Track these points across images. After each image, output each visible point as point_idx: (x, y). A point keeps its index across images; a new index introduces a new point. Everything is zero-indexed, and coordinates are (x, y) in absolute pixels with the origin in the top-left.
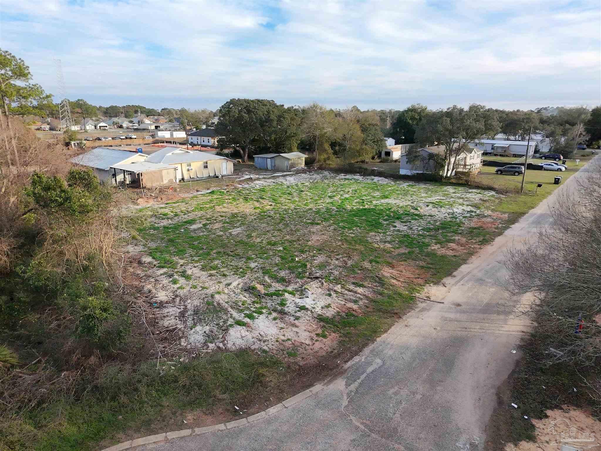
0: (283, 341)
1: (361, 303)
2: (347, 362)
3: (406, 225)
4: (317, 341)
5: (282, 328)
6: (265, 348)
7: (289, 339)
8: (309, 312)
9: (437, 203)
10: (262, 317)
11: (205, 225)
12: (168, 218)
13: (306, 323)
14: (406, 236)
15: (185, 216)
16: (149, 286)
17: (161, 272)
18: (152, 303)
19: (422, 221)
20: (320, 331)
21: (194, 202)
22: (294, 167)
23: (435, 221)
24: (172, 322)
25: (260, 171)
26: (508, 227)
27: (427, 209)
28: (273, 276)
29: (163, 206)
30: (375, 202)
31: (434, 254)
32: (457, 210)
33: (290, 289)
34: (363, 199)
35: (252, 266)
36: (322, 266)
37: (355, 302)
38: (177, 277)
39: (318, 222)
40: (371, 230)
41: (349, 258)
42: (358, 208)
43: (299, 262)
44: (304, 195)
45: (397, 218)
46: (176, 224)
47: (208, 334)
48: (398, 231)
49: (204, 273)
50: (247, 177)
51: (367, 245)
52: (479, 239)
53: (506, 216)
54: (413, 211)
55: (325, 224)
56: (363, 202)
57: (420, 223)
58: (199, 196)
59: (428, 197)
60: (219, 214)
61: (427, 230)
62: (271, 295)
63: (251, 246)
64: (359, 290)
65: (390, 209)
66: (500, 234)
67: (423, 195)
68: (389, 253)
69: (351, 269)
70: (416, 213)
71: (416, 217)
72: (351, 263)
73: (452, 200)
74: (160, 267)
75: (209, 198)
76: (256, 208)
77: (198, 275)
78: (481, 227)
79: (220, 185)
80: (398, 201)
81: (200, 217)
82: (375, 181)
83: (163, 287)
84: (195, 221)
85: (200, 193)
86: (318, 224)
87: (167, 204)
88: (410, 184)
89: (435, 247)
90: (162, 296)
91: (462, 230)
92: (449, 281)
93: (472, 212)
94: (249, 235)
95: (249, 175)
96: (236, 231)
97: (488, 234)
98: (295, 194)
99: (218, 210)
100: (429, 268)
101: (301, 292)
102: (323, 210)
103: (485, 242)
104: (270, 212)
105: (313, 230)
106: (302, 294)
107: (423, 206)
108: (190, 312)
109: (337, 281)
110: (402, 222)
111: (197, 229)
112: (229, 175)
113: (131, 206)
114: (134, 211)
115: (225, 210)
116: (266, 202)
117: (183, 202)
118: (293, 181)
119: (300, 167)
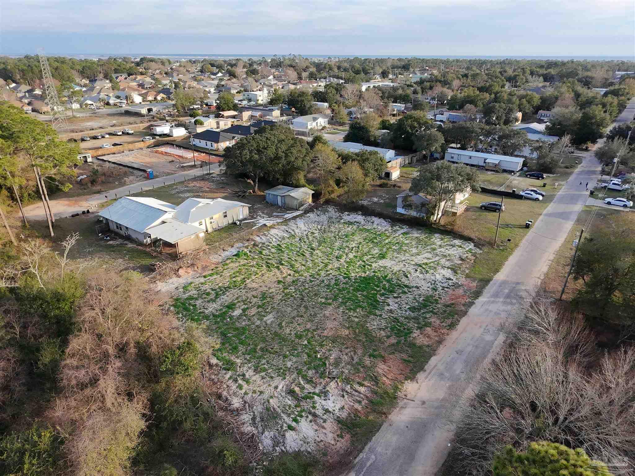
0: (319, 442)
1: (363, 404)
2: (355, 458)
3: (397, 303)
4: (338, 441)
5: (316, 430)
6: (309, 450)
7: (322, 441)
8: (331, 414)
9: (424, 266)
10: (303, 420)
11: (244, 310)
12: (211, 299)
13: (330, 425)
14: (396, 320)
15: (225, 297)
16: (225, 393)
17: (228, 376)
18: (232, 411)
19: (410, 296)
20: (339, 433)
21: (227, 273)
22: (302, 205)
23: (420, 295)
24: (249, 428)
25: (272, 208)
26: (473, 303)
27: (416, 275)
28: (304, 377)
29: (202, 280)
30: (374, 265)
31: (414, 345)
32: (439, 277)
33: (317, 391)
34: (365, 259)
35: (289, 366)
36: (337, 363)
37: (360, 402)
38: (240, 382)
39: (330, 301)
40: (370, 313)
41: (355, 353)
42: (360, 277)
43: (320, 359)
44: (315, 257)
45: (391, 292)
46: (221, 310)
47: (274, 439)
48: (391, 311)
49: (257, 376)
50: (262, 221)
51: (367, 334)
52: (449, 321)
53: (475, 284)
54: (404, 279)
55: (335, 304)
56: (364, 266)
57: (408, 299)
58: (228, 262)
59: (418, 255)
60: (252, 293)
61: (412, 309)
62: (305, 398)
63: (284, 340)
64: (362, 389)
65: (386, 277)
66: (465, 313)
67: (414, 251)
68: (383, 343)
69: (357, 367)
70: (407, 282)
71: (406, 289)
72: (356, 359)
73: (437, 258)
74: (225, 369)
75: (237, 264)
76: (279, 282)
77: (254, 378)
78: (453, 304)
79: (241, 240)
80: (393, 262)
81: (237, 298)
82: (375, 226)
83: (235, 394)
84: (235, 304)
85: (227, 253)
86: (330, 304)
87: (205, 277)
88: (405, 230)
89: (416, 333)
90: (236, 403)
91: (438, 308)
92: (421, 376)
93: (450, 279)
94: (280, 325)
95: (263, 217)
96: (269, 318)
97: (457, 314)
98: (307, 254)
99: (249, 286)
100: (409, 361)
101: (324, 394)
102: (333, 282)
103: (452, 326)
104: (291, 287)
105: (327, 313)
106: (325, 396)
107: (412, 271)
108: (258, 419)
109: (347, 381)
110: (395, 297)
111: (239, 317)
112: (245, 219)
113: (175, 279)
114: (181, 290)
115: (254, 285)
116: (286, 270)
117: (217, 274)
118: (303, 228)
119: (308, 204)
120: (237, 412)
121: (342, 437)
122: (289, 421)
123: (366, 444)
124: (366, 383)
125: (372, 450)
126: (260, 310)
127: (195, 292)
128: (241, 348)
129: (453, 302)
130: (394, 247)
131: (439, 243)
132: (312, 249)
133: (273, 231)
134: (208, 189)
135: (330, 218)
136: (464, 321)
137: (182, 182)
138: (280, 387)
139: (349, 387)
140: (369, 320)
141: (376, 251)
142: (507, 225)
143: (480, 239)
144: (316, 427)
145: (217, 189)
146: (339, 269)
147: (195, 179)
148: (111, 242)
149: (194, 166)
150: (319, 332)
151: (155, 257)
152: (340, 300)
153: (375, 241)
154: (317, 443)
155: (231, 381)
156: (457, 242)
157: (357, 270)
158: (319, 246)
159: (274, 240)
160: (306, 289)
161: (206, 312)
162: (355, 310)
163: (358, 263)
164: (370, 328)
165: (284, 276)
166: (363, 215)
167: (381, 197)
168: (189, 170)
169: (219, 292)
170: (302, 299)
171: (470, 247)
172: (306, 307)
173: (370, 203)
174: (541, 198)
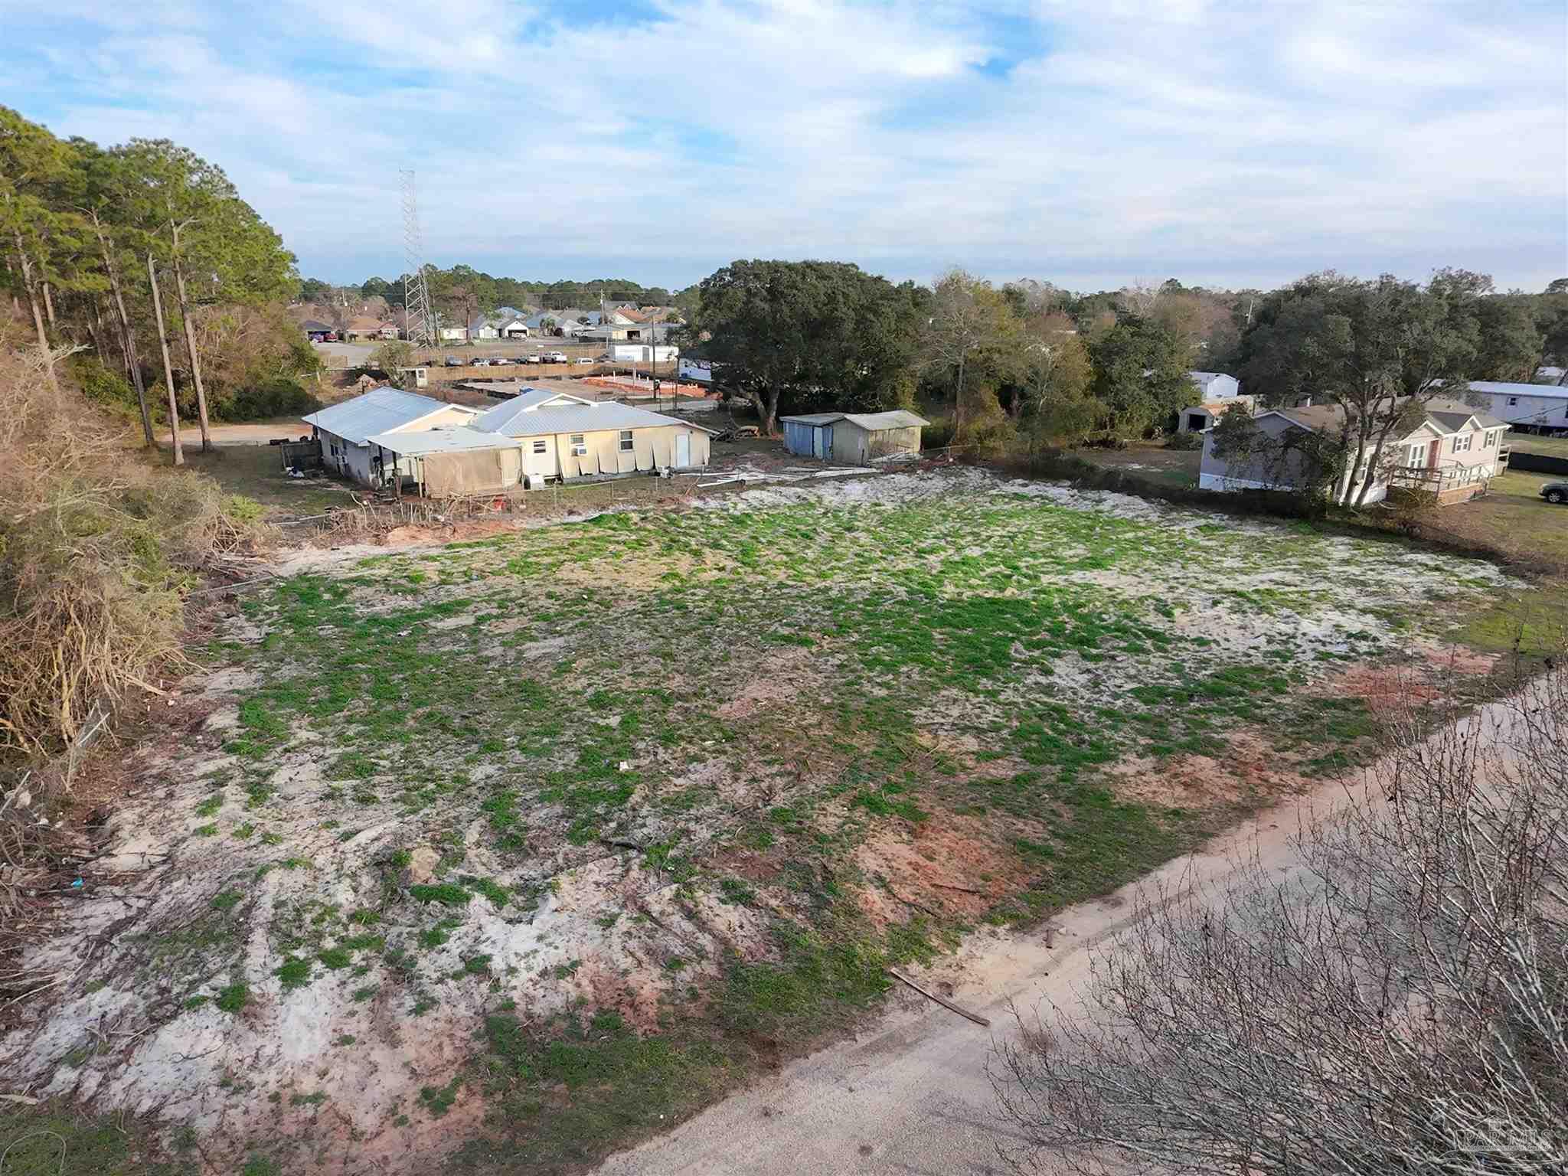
0: (296, 1101)
1: (686, 975)
3: (1088, 671)
4: (400, 1122)
5: (346, 1041)
6: (206, 1125)
7: (319, 1098)
9: (1255, 597)
11: (482, 620)
12: (413, 590)
13: (432, 1034)
14: (1055, 714)
15: (457, 589)
16: (127, 816)
17: (208, 768)
19: (1157, 661)
21: (522, 547)
22: (883, 455)
23: (1204, 662)
24: (58, 957)
25: (790, 460)
26: (1467, 712)
27: (1209, 613)
28: (500, 823)
29: (435, 552)
30: (1049, 578)
31: (1103, 799)
32: (1311, 628)
33: (507, 880)
34: (1020, 564)
35: (475, 777)
36: (684, 801)
37: (671, 966)
38: (231, 791)
39: (813, 635)
40: (954, 682)
41: (796, 783)
42: (975, 596)
44: (844, 544)
45: (1080, 641)
46: (409, 611)
48: (1048, 689)
50: (739, 476)
51: (896, 731)
52: (1318, 751)
53: (1486, 661)
54: (1151, 618)
55: (827, 645)
56: (1009, 577)
57: (1144, 669)
58: (554, 528)
59: (1243, 572)
60: (551, 589)
61: (1150, 694)
62: (431, 895)
63: (539, 705)
65: (1079, 606)
67: (1231, 562)
68: (948, 772)
69: (767, 827)
70: (1159, 627)
72: (780, 805)
75: (577, 535)
76: (669, 577)
77: (297, 790)
78: (1358, 703)
79: (643, 500)
80: (1128, 579)
81: (492, 595)
82: (1104, 507)
83: (163, 823)
84: (467, 605)
85: (574, 519)
86: (804, 642)
87: (449, 547)
88: (1214, 521)
89: (1132, 765)
90: (131, 854)
91: (1277, 705)
92: (1080, 920)
93: (1363, 637)
94: (565, 665)
95: (749, 471)
96: (545, 647)
97: (1370, 733)
98: (821, 536)
99: (563, 575)
100: (1049, 854)
101: (529, 896)
102: (861, 596)
104: (698, 591)
105: (774, 661)
106: (527, 906)
107: (1199, 603)
108: (137, 931)
109: (680, 869)
110: (1087, 657)
111: (448, 633)
112: (691, 470)
113: (361, 546)
114: (351, 565)
116: (716, 559)
117: (494, 545)
118: (857, 496)
119: (902, 454)
120: (91, 885)
121: (439, 1108)
122: (261, 967)
124: (763, 895)
126: (537, 624)
127: (384, 572)
128: (360, 706)
129: (1361, 697)
130: (1150, 550)
131: (1342, 555)
132: (849, 529)
133: (754, 494)
135: (959, 485)
136: (1401, 756)
138: (367, 837)
139: (670, 891)
140: (932, 699)
141: (1075, 551)
143: (1529, 558)
146: (908, 572)
148: (297, 482)
150: (696, 703)
152: (854, 637)
153: (1085, 532)
156: (1424, 558)
157: (975, 582)
158: (877, 526)
159: (742, 506)
160: (746, 600)
161: (361, 610)
162: (891, 668)
163: (990, 569)
164: (921, 722)
165: (701, 568)
166: (1073, 487)
167: (1155, 463)
169: (456, 579)
170: (711, 619)
171: (1483, 573)
172: (705, 638)
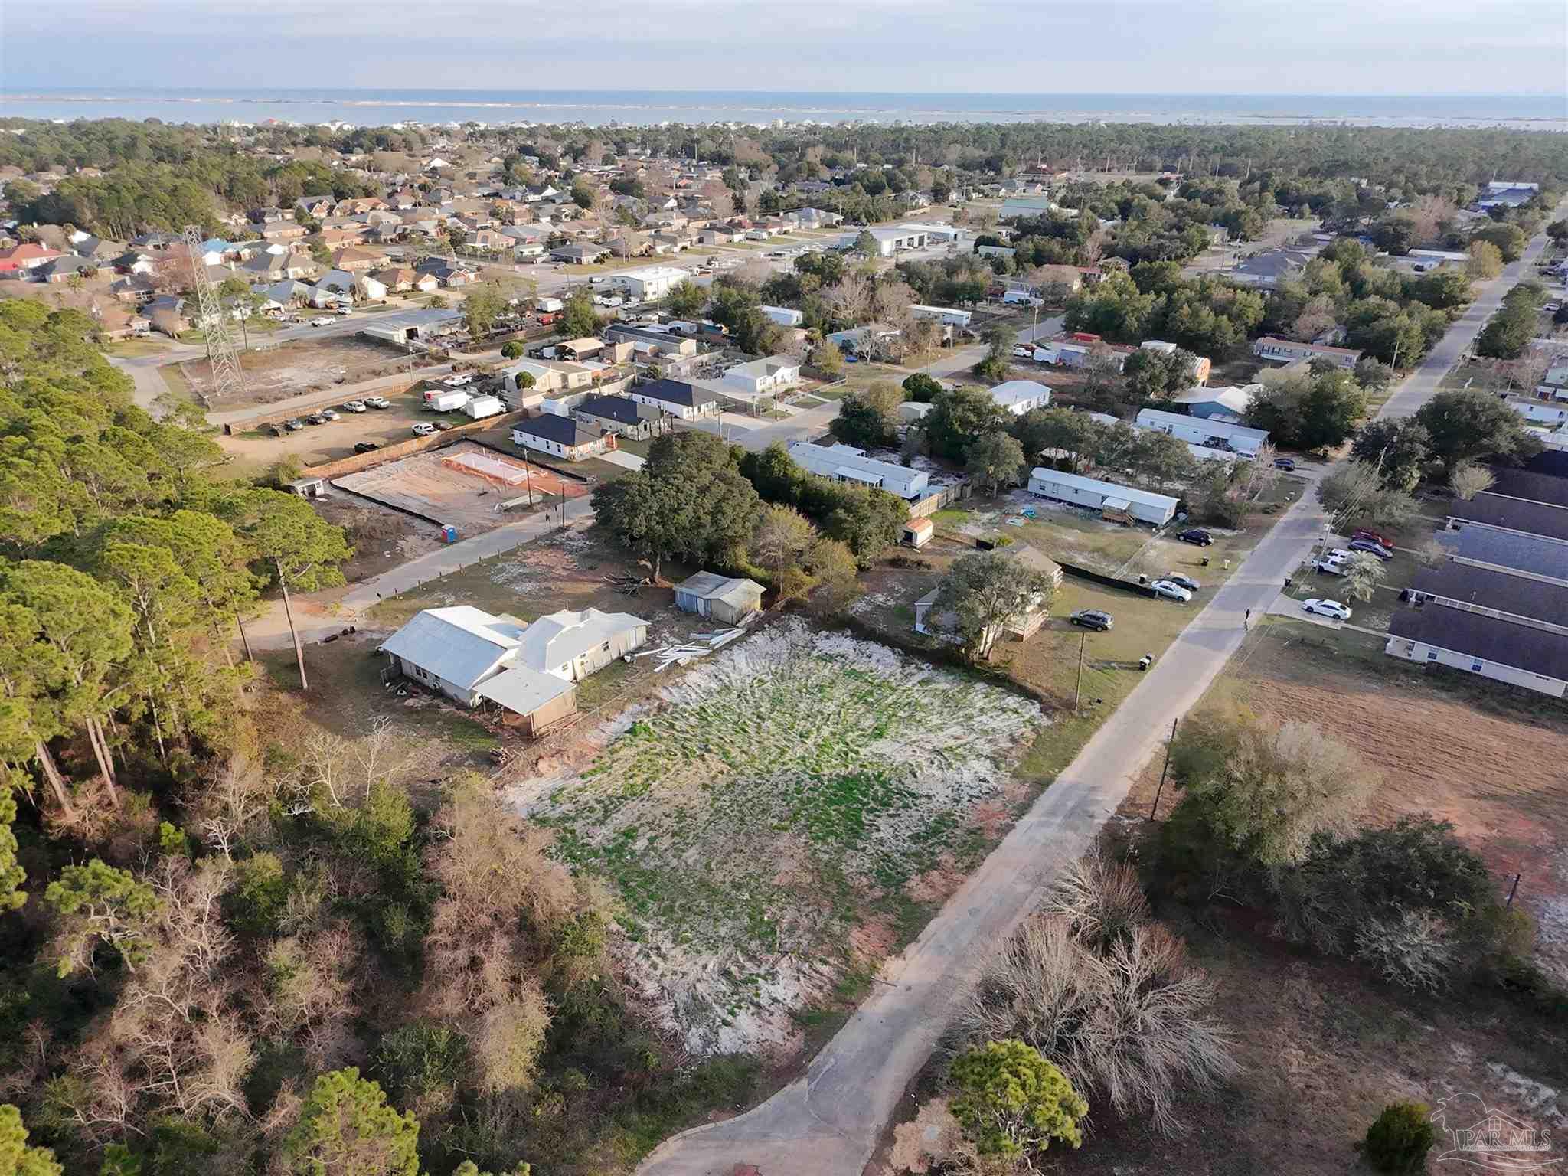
0: (762, 1042)
1: (825, 990)
2: (809, 1061)
3: (892, 825)
4: (788, 1040)
5: (760, 1026)
6: (750, 1051)
7: (767, 1040)
8: (781, 1005)
10: (742, 1012)
11: (651, 840)
12: (597, 820)
13: (779, 1020)
14: (887, 857)
15: (618, 815)
16: (633, 975)
17: (635, 950)
18: (646, 1000)
19: (914, 813)
20: (790, 1029)
21: (618, 769)
22: (744, 616)
23: (931, 811)
24: (671, 1024)
25: (689, 622)
26: (1013, 827)
27: (930, 771)
28: (745, 951)
29: (579, 782)
30: (862, 751)
31: (909, 900)
32: (967, 776)
33: (762, 972)
34: (848, 740)
35: (722, 934)
36: (792, 929)
37: (821, 988)
38: (654, 958)
39: (787, 823)
40: (848, 845)
41: (820, 913)
42: (838, 775)
43: (768, 924)
44: (765, 735)
45: (886, 805)
46: (615, 839)
47: (704, 1038)
48: (881, 842)
49: (678, 949)
50: (674, 653)
51: (840, 880)
52: (967, 860)
53: (1023, 790)
54: (909, 782)
55: (794, 828)
56: (846, 754)
57: (911, 821)
58: (618, 745)
59: (941, 729)
60: (661, 809)
61: (916, 838)
62: (745, 982)
63: (715, 892)
64: (825, 969)
65: (880, 775)
66: (996, 846)
67: (935, 720)
68: (862, 897)
69: (820, 935)
70: (912, 787)
71: (909, 801)
72: (820, 925)
73: (973, 736)
74: (630, 938)
75: (634, 751)
76: (705, 787)
77: (673, 952)
78: (980, 829)
79: (637, 696)
80: (897, 746)
81: (639, 819)
82: (873, 664)
83: (647, 975)
84: (636, 830)
85: (614, 726)
86: (786, 829)
87: (583, 777)
88: (926, 674)
89: (915, 880)
90: (650, 989)
91: (956, 836)
92: (911, 949)
93: (984, 780)
94: (708, 866)
95: (673, 644)
96: (691, 855)
97: (983, 847)
98: (751, 731)
99: (657, 794)
100: (898, 927)
101: (772, 976)
102: (793, 786)
103: (971, 868)
104: (726, 798)
105: (781, 844)
106: (774, 979)
107: (926, 764)
108: (682, 1011)
109: (805, 957)
110: (890, 816)
111: (645, 854)
112: (640, 649)
113: (533, 781)
114: (548, 802)
115: (663, 793)
116: (715, 762)
117: (603, 770)
118: (746, 670)
119: (753, 614)
120: (653, 1002)
121: (794, 1035)
122: (723, 1013)
123: (825, 1043)
124: (831, 960)
125: (830, 1053)
126: (677, 839)
127: (570, 806)
128: (652, 906)
129: (981, 824)
130: (901, 714)
131: (979, 705)
132: (759, 717)
133: (693, 677)
134: (564, 573)
135: (794, 645)
136: (992, 858)
137: (511, 553)
138: (710, 966)
139: (807, 965)
140: (845, 857)
141: (868, 722)
142: (1109, 663)
143: (1052, 695)
144: (760, 1022)
145: (580, 572)
146: (803, 758)
147: (535, 543)
148: (410, 702)
149: (528, 508)
150: (767, 879)
151: (493, 735)
152: (803, 821)
153: (870, 699)
154: (759, 1042)
155: (641, 957)
156: (1012, 701)
157: (834, 762)
158: (772, 711)
159: (694, 696)
160: (748, 800)
161: (593, 843)
162: (823, 839)
163: (837, 748)
164: (845, 872)
165: (712, 774)
166: (853, 637)
167: (891, 592)
168: (521, 518)
169: (610, 806)
170: (742, 820)
171: (1033, 712)
172: (747, 834)
173: (869, 608)
174: (1187, 595)
